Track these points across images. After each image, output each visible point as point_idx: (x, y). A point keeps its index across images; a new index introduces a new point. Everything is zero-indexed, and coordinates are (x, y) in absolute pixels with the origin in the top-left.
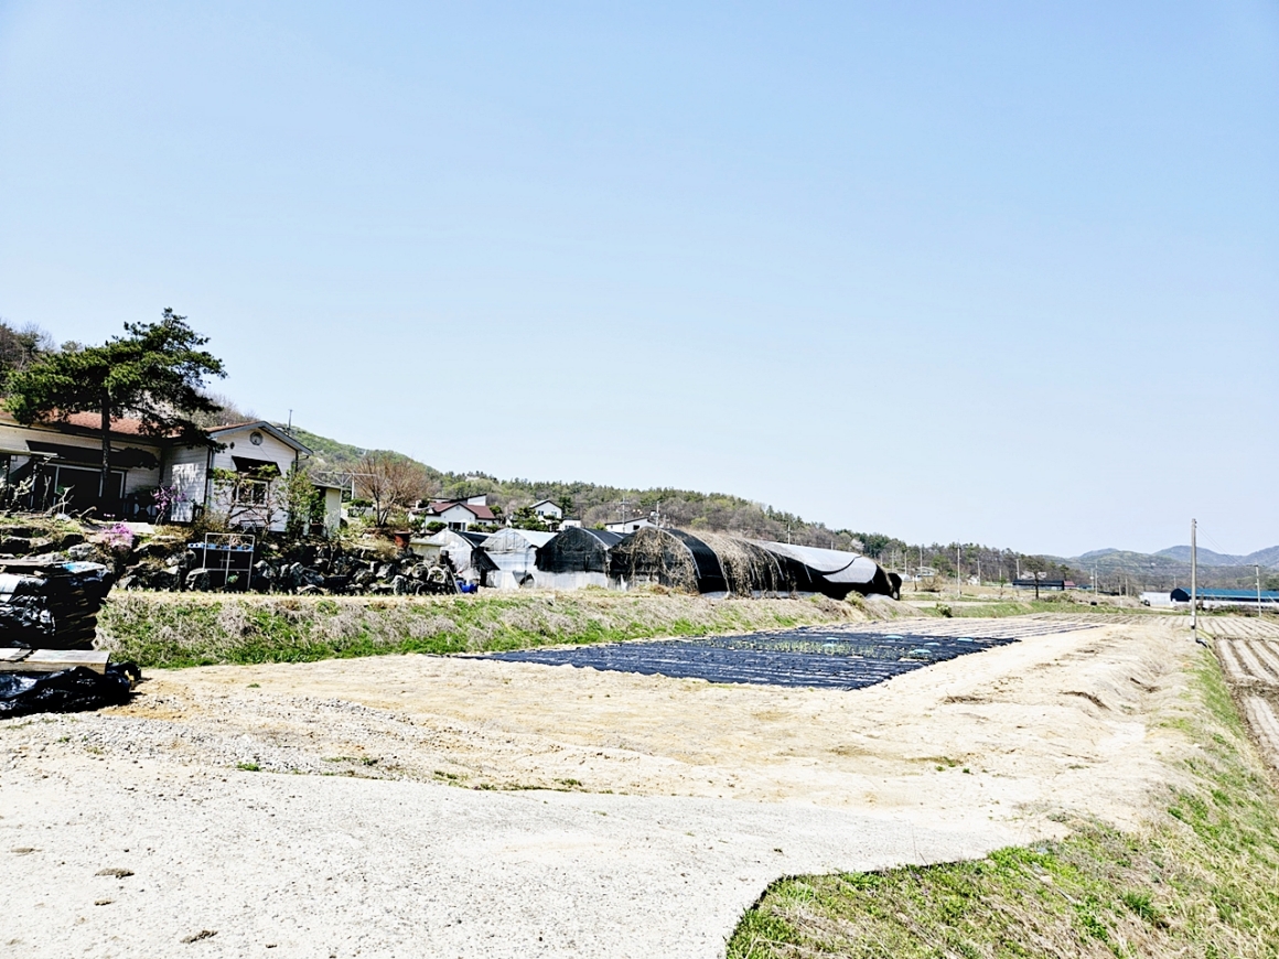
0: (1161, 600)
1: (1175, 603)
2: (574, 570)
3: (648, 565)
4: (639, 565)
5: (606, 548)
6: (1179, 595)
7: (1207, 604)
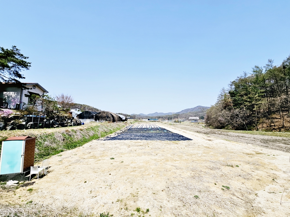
0: (147, 120)
1: (148, 121)
2: (87, 119)
3: (103, 118)
4: (101, 118)
5: (94, 115)
6: (149, 120)
7: (151, 121)
